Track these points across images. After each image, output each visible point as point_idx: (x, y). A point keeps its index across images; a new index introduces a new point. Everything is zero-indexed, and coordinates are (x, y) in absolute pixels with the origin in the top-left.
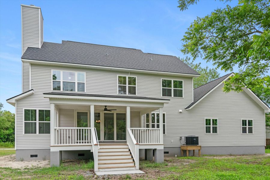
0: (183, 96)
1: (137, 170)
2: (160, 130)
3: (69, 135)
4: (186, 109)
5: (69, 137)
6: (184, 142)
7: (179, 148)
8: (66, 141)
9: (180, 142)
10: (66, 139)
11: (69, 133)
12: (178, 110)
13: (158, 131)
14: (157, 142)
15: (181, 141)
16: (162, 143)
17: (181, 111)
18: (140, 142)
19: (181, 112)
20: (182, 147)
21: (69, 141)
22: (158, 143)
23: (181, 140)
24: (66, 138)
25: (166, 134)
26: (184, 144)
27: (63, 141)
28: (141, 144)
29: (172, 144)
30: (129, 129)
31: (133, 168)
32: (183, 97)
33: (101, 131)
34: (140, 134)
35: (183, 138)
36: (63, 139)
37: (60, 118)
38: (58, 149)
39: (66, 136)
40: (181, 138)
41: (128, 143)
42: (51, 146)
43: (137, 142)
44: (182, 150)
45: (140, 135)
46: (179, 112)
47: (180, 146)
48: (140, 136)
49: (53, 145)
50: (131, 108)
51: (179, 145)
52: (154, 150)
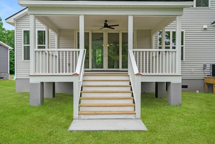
0: (210, 4)
1: (137, 119)
2: (177, 52)
3: (69, 61)
4: (213, 23)
5: (69, 64)
6: (210, 71)
7: (202, 81)
8: (66, 69)
9: (203, 72)
10: (66, 67)
11: (69, 59)
12: (202, 26)
13: (174, 53)
14: (172, 72)
15: (205, 70)
16: (179, 72)
17: (205, 27)
18: (143, 72)
19: (205, 29)
20: (206, 80)
21: (69, 69)
22: (174, 74)
23: (204, 68)
24: (66, 65)
25: (184, 60)
26: (209, 74)
27: (63, 69)
28: (144, 74)
29: (192, 74)
30: (130, 51)
31: (132, 116)
32: (210, 6)
33: (104, 57)
34: (149, 60)
35: (208, 66)
36: (63, 67)
37: (60, 41)
38: (38, 80)
39: (66, 63)
40: (206, 66)
41: (129, 73)
42: (31, 75)
43: (139, 71)
44: (207, 83)
45: (149, 62)
46: (203, 28)
47: (204, 78)
48: (149, 64)
49: (33, 75)
50: (135, 18)
51: (202, 76)
52: (168, 84)
